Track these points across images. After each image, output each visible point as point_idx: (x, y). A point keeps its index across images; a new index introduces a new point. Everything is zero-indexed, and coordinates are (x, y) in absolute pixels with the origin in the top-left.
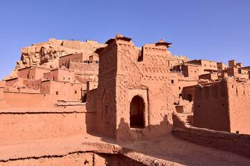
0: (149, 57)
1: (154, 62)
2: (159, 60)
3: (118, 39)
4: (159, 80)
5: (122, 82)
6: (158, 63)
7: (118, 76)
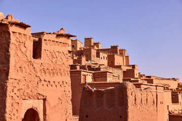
0: (48, 53)
1: (54, 60)
2: (59, 58)
3: (12, 24)
4: (59, 86)
5: (15, 90)
6: (58, 63)
7: (10, 81)
